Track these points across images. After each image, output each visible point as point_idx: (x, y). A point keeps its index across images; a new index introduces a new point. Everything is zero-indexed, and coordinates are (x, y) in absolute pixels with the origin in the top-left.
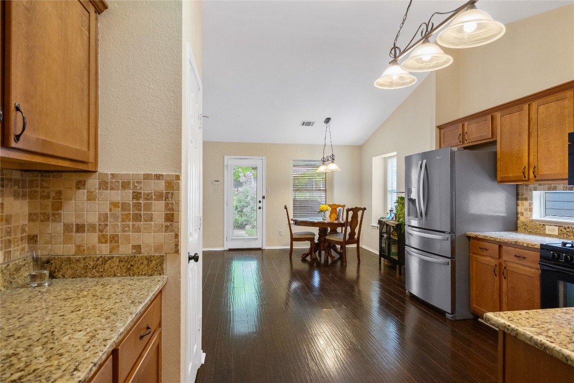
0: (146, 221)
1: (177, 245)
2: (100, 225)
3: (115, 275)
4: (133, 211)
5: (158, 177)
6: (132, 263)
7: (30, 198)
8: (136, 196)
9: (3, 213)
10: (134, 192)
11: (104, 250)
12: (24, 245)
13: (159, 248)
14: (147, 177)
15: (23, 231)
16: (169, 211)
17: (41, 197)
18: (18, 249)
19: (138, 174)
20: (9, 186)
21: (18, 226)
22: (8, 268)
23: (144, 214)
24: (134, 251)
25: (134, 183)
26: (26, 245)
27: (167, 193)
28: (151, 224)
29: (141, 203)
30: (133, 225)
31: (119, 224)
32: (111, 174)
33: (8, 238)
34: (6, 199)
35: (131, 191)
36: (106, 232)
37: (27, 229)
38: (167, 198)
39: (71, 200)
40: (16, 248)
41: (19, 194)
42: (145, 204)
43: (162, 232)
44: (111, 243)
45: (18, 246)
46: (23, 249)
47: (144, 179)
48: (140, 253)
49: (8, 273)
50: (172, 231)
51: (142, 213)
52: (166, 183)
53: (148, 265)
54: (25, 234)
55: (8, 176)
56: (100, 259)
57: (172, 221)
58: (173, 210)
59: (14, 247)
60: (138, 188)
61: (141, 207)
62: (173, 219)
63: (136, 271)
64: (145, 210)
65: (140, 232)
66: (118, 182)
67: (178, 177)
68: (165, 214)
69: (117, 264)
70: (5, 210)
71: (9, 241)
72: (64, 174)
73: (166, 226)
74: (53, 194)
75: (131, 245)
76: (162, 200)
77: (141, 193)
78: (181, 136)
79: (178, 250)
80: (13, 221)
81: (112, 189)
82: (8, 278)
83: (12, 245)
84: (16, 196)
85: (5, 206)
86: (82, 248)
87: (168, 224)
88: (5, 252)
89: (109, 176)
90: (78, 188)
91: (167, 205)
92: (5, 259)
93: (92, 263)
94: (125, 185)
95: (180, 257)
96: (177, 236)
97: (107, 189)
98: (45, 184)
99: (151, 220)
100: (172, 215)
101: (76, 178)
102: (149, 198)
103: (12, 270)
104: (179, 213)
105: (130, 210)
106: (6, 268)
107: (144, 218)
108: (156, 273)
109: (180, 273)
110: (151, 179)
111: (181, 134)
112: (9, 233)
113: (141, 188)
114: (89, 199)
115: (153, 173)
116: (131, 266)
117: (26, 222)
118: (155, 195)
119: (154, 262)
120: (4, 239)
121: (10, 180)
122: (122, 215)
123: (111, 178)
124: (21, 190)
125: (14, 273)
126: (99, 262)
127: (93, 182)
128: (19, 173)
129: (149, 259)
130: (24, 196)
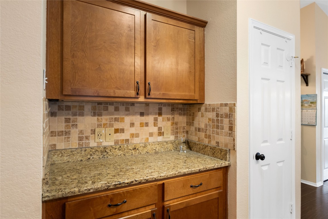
0: (221, 129)
1: (234, 146)
2: (205, 129)
3: (209, 155)
4: (216, 123)
5: (226, 105)
6: (215, 151)
7: (187, 116)
8: (217, 115)
9: (174, 121)
10: (216, 113)
11: (206, 141)
12: (184, 135)
13: (226, 145)
14: (221, 105)
15: (184, 128)
16: (231, 125)
17: (189, 115)
18: (181, 136)
19: (218, 104)
20: (177, 111)
21: (181, 127)
22: (175, 142)
23: (220, 125)
24: (216, 145)
25: (216, 108)
26: (186, 134)
27: (230, 114)
28: (223, 131)
29: (219, 119)
30: (216, 131)
31: (211, 130)
32: (209, 104)
33: (176, 131)
34: (175, 116)
35: (215, 113)
36: (207, 133)
37: (186, 128)
38: (230, 117)
39: (197, 117)
40: (181, 135)
41: (182, 113)
42: (221, 120)
43: (227, 137)
44: (208, 138)
45: (182, 134)
46: (184, 136)
47: (220, 106)
48: (219, 146)
49: (175, 144)
50: (232, 137)
51: (219, 124)
52: (229, 108)
53: (221, 154)
54: (185, 130)
55: (177, 107)
56: (204, 146)
57: (232, 131)
58: (232, 125)
59: (180, 134)
60: (218, 111)
61: (219, 121)
62: (232, 129)
63: (216, 155)
64: (221, 123)
65: (218, 135)
66: (211, 108)
67: (234, 105)
68: (229, 126)
69: (209, 149)
70: (175, 120)
71: (177, 132)
72: (195, 105)
73: (229, 133)
74: (192, 114)
75: (215, 141)
76: (228, 118)
77: (219, 114)
78: (236, 80)
79: (235, 148)
80: (179, 124)
81: (209, 112)
82: (175, 146)
83: (179, 134)
84: (180, 114)
85: (175, 118)
86: (200, 139)
87: (230, 132)
88: (175, 136)
89: (208, 105)
90: (199, 111)
91: (230, 121)
92: (175, 139)
93: (202, 147)
94: (213, 110)
95: (236, 153)
96: (234, 140)
97: (207, 112)
98: (190, 110)
99: (223, 129)
100: (232, 127)
101: (198, 106)
102: (222, 116)
103: (177, 143)
104: (235, 126)
105: (215, 123)
106: (174, 142)
107: (220, 128)
108: (224, 159)
109: (236, 163)
110: (223, 106)
111: (236, 78)
112: (177, 129)
113: (219, 111)
114: (202, 117)
115: (224, 103)
116: (214, 152)
117: (185, 125)
118: (224, 115)
119: (223, 153)
120: (175, 131)
121: (177, 108)
122: (212, 125)
123: (209, 106)
124: (183, 112)
125: (178, 145)
126: (204, 147)
127: (203, 108)
128: (182, 105)
129: (221, 150)
130: (184, 114)
